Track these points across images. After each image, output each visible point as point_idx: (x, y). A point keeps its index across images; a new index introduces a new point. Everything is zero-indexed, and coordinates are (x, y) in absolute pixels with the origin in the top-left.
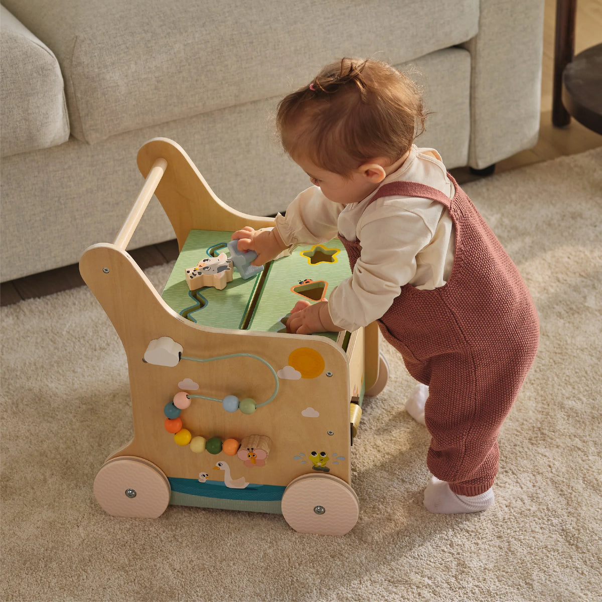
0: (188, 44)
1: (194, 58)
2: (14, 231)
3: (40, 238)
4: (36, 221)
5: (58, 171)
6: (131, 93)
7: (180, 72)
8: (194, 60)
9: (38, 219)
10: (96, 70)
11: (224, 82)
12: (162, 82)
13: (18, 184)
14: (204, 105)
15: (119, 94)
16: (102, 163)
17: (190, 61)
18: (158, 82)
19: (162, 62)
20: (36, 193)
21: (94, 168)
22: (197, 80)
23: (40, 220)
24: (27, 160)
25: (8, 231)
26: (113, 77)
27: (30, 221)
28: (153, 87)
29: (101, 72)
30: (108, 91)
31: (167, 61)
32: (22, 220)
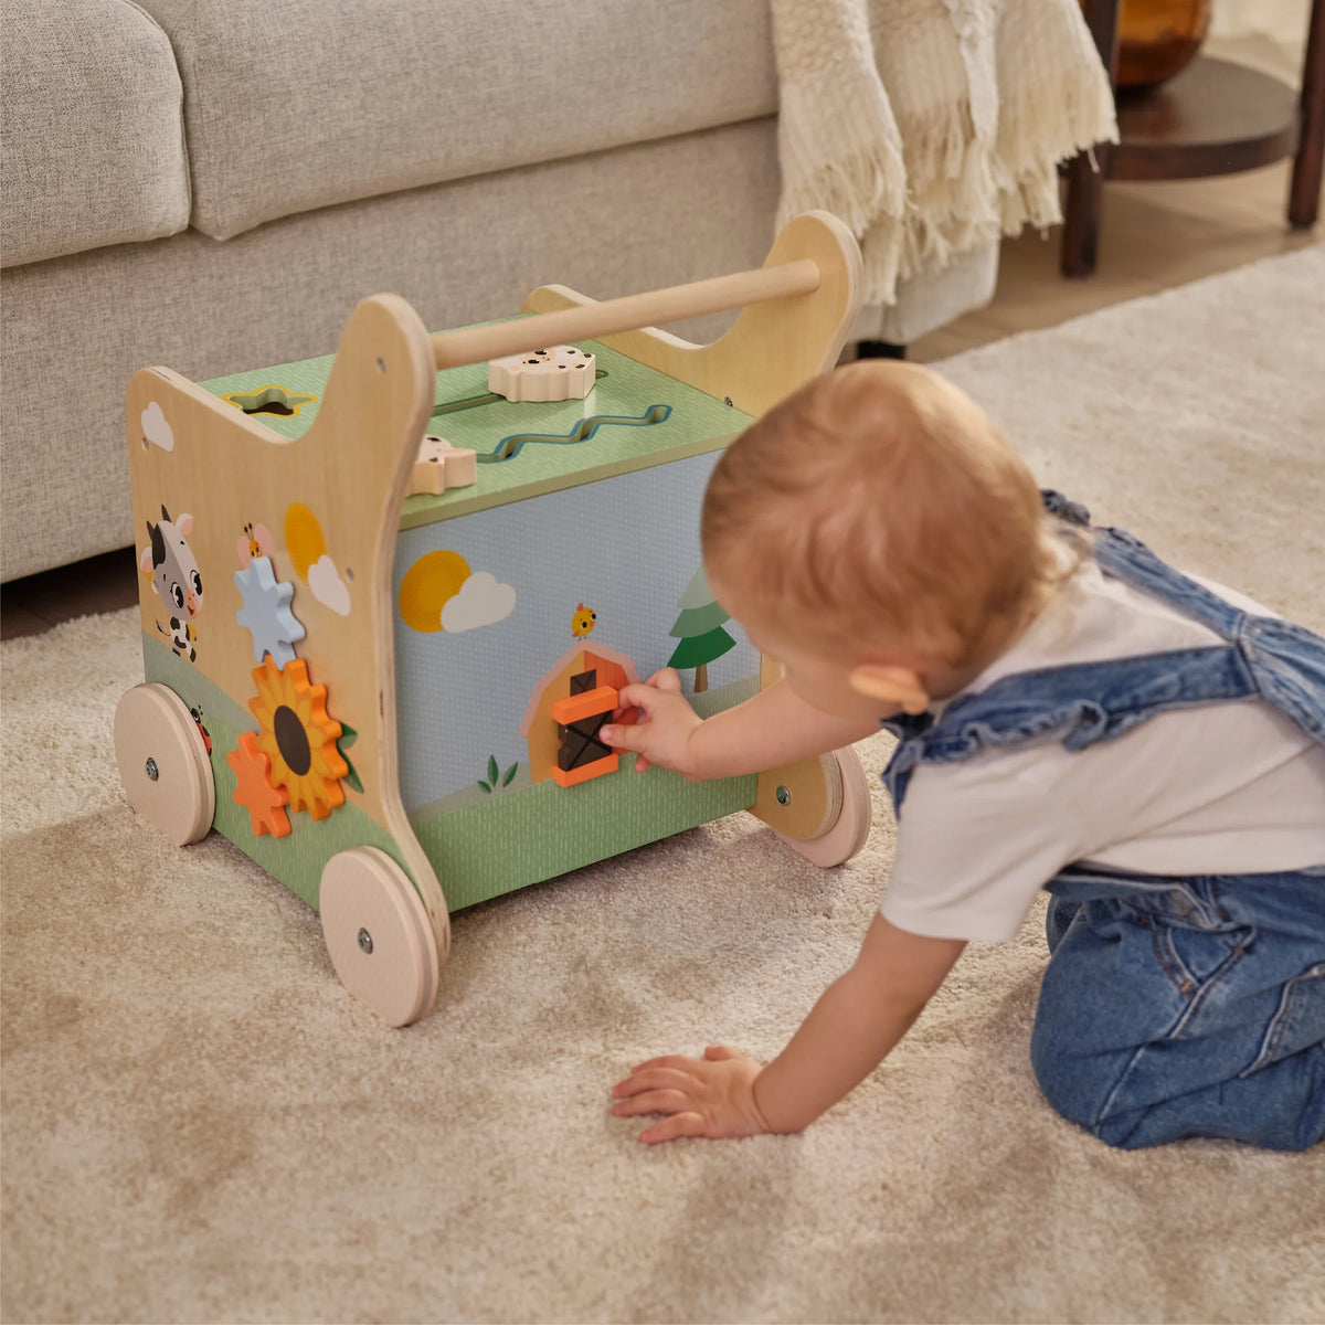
0: (421, 13)
1: (435, 44)
2: (59, 448)
3: (112, 466)
4: (104, 425)
5: (153, 309)
6: (314, 112)
7: (408, 74)
8: (434, 49)
9: (108, 420)
10: (248, 54)
11: (489, 107)
12: (374, 92)
13: (72, 335)
14: (448, 155)
15: (291, 113)
16: (240, 294)
17: (426, 51)
18: (366, 93)
19: (373, 48)
20: (107, 360)
21: (223, 306)
22: (439, 96)
23: (114, 423)
24: (90, 281)
25: (47, 447)
26: (280, 73)
27: (93, 424)
28: (357, 103)
29: (257, 59)
30: (269, 102)
31: (383, 46)
32: (77, 421)
